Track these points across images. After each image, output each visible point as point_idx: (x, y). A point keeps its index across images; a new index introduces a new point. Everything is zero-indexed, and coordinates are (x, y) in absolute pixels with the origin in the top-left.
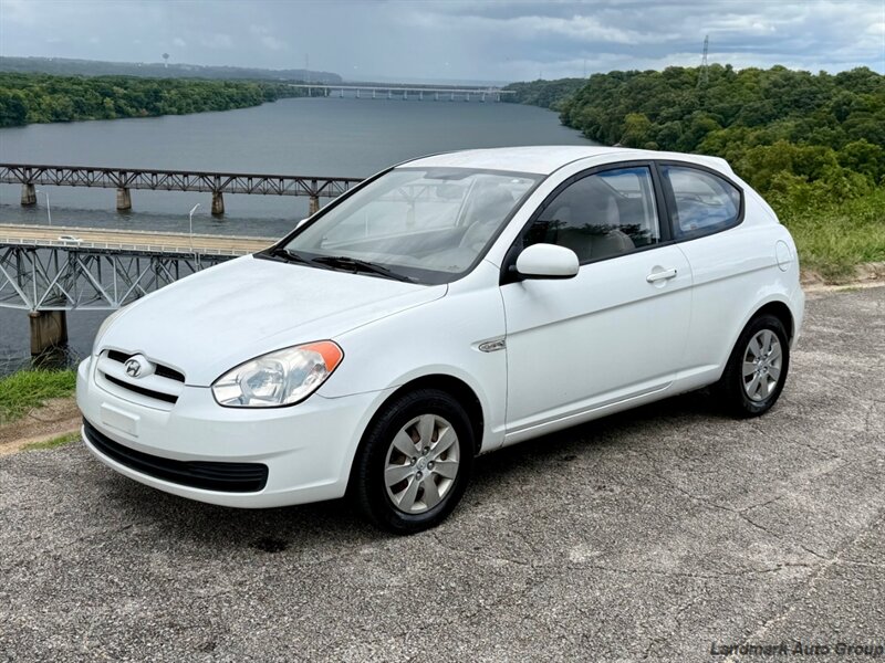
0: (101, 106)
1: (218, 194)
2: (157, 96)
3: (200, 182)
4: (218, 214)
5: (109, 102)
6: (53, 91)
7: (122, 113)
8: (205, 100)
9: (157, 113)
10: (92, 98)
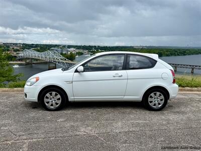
0: (175, 54)
1: (193, 69)
2: (185, 52)
3: (190, 67)
4: (192, 73)
5: (176, 53)
6: (167, 51)
7: (178, 55)
8: (194, 53)
9: (184, 55)
10: (174, 52)
